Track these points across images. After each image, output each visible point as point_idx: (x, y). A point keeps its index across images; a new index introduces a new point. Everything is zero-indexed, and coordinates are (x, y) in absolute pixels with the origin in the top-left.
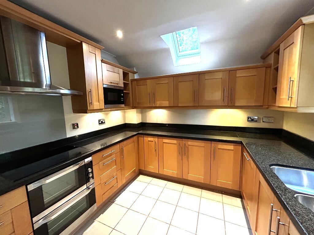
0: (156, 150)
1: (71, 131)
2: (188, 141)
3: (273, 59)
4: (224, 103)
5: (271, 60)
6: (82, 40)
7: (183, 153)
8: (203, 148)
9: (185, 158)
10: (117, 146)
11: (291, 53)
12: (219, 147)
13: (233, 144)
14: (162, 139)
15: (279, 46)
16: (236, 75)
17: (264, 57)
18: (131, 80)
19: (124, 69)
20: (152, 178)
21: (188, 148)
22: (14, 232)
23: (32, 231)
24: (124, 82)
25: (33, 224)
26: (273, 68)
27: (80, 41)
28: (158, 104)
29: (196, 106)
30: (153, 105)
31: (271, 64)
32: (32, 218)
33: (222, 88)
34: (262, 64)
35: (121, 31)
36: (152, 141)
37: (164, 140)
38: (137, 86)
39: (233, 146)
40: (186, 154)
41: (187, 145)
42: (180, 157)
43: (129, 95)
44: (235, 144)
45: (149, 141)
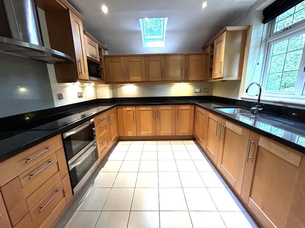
0: (134, 117)
1: (57, 101)
2: (160, 107)
3: (210, 50)
4: (182, 79)
5: (209, 50)
6: (69, 8)
7: (156, 116)
8: (170, 111)
9: (157, 120)
10: (106, 113)
11: (220, 47)
12: (181, 109)
13: (189, 105)
14: (138, 108)
15: (214, 41)
16: (189, 58)
17: (204, 48)
18: (104, 56)
19: (99, 44)
20: (131, 141)
21: (160, 112)
22: (59, 170)
23: (68, 172)
24: (100, 57)
25: (68, 166)
26: (209, 56)
27: (67, 7)
28: (132, 79)
29: (163, 81)
30: (127, 81)
31: (209, 53)
32: (67, 161)
33: (181, 67)
34: (202, 52)
35: (106, 6)
36: (131, 111)
37: (140, 108)
38: (110, 63)
39: (189, 107)
40: (159, 117)
41: (159, 110)
42: (154, 120)
43: (103, 71)
44: (190, 105)
45: (127, 111)
